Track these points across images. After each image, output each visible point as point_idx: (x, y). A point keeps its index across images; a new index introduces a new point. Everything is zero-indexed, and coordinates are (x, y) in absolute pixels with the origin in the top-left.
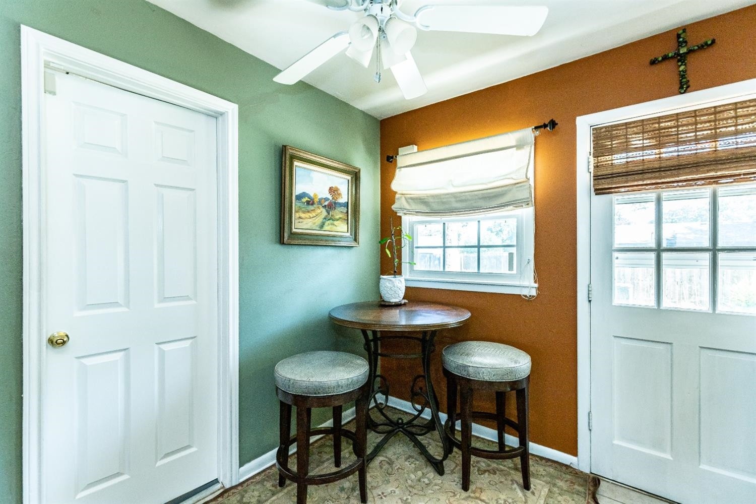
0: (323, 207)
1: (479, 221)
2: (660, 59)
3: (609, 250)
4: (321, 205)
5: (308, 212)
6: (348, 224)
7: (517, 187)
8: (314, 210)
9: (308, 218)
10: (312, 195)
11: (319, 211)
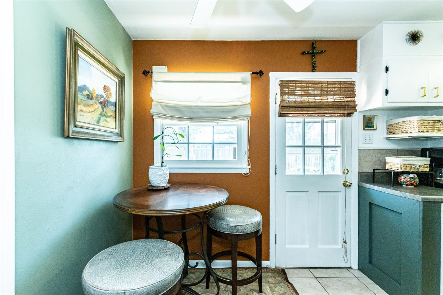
0: (99, 103)
1: (213, 127)
2: (307, 52)
3: (284, 146)
4: (98, 101)
5: (88, 106)
6: (116, 121)
7: (242, 107)
8: (93, 104)
9: (88, 112)
10: (91, 90)
11: (96, 106)
